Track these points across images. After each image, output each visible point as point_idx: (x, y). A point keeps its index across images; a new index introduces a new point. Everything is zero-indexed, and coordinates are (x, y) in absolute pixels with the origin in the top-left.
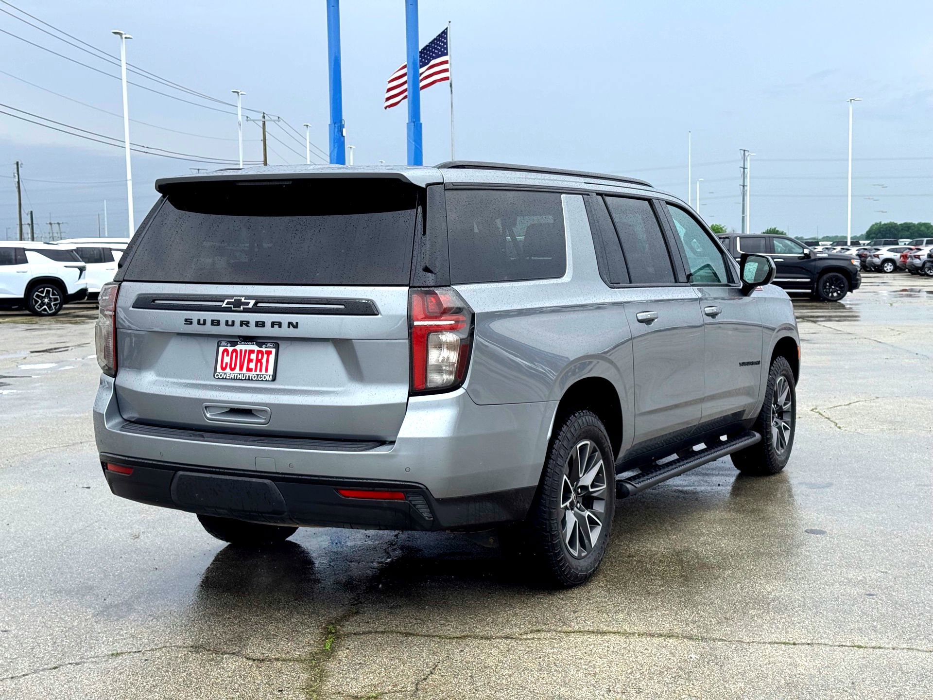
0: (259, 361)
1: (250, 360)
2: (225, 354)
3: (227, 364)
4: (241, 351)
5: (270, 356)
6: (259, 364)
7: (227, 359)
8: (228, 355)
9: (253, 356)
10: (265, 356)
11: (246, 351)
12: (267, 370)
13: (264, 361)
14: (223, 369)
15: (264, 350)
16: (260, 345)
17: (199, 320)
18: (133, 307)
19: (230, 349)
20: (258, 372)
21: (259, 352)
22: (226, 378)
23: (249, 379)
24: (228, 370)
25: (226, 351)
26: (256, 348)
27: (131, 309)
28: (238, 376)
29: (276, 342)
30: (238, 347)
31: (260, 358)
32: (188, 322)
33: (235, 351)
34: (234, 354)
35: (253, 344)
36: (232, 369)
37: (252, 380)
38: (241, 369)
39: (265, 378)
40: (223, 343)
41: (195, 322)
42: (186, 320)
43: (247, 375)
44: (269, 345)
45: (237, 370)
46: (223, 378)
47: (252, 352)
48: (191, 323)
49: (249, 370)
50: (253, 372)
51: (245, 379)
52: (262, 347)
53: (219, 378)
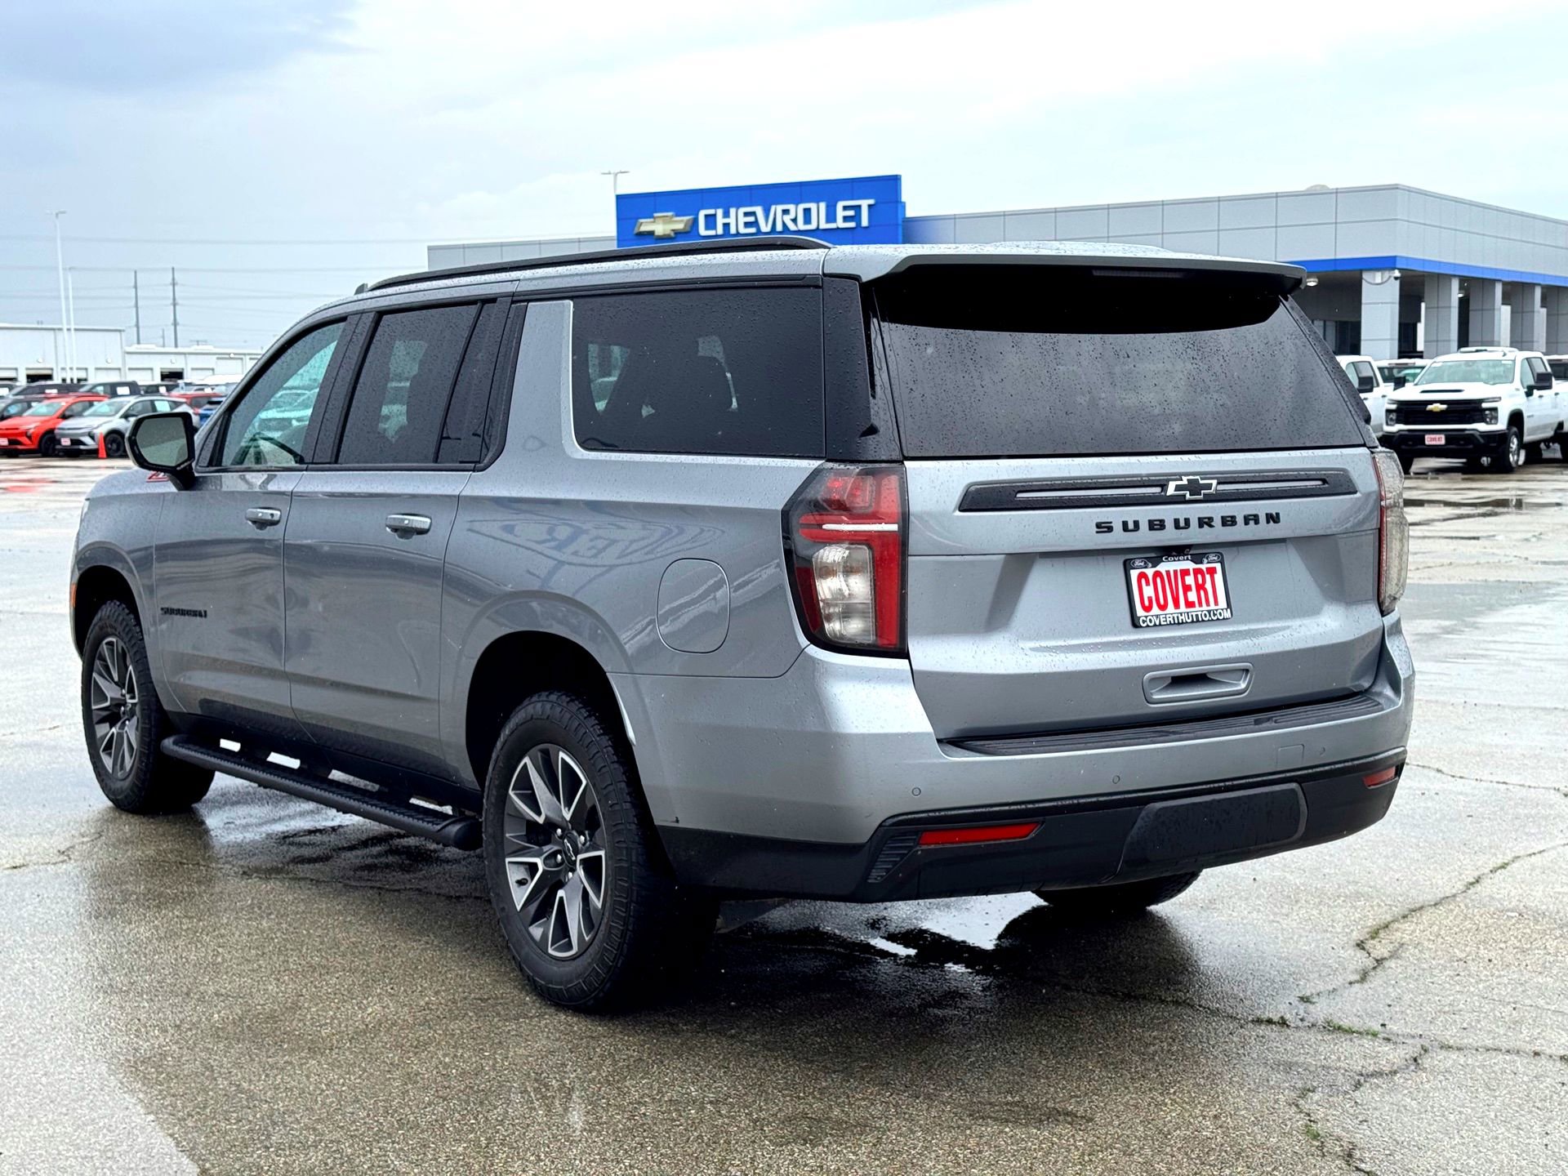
0: (1200, 587)
1: (1187, 588)
2: (1143, 581)
3: (1150, 599)
4: (1168, 573)
5: (1216, 576)
6: (1202, 593)
7: (1149, 591)
8: (1148, 583)
9: (1190, 580)
10: (1208, 577)
11: (1175, 572)
12: (1216, 603)
13: (1208, 586)
14: (1148, 609)
15: (1204, 567)
16: (1197, 559)
17: (1125, 524)
18: (960, 511)
19: (1150, 572)
20: (1205, 607)
21: (1197, 572)
22: (1160, 625)
23: (1197, 621)
24: (1155, 610)
25: (1142, 576)
26: (1190, 565)
27: (958, 513)
28: (1180, 618)
29: (1218, 549)
30: (1163, 567)
31: (1200, 581)
32: (1104, 527)
33: (1157, 574)
34: (1158, 580)
35: (1188, 559)
36: (1163, 607)
37: (1203, 621)
38: (1177, 605)
39: (1220, 614)
40: (1137, 563)
41: (1117, 527)
42: (1098, 525)
43: (1194, 614)
44: (1212, 557)
45: (1171, 607)
46: (1155, 625)
47: (1185, 573)
48: (1110, 529)
49: (1190, 604)
50: (1197, 608)
51: (1193, 622)
52: (1201, 563)
53: (1148, 626)
